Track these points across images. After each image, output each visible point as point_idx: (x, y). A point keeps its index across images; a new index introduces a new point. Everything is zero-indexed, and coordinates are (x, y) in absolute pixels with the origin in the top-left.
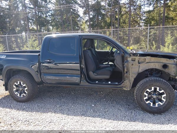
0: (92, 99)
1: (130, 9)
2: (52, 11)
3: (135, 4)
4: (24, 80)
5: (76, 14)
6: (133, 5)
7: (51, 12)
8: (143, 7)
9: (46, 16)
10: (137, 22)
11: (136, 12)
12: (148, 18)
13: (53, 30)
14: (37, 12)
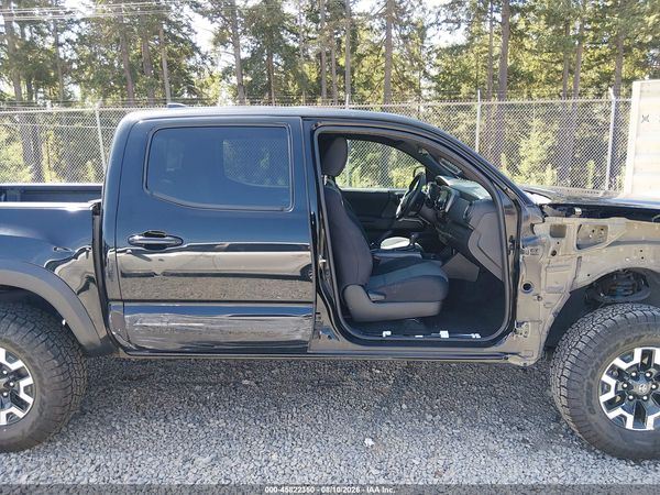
0: (348, 407)
1: (389, 36)
2: (83, 24)
3: (405, 19)
4: (13, 338)
5: (182, 41)
6: (399, 21)
7: (76, 28)
8: (430, 32)
9: (57, 44)
10: (411, 85)
11: (409, 50)
12: (446, 72)
13: (84, 99)
14: (15, 25)
